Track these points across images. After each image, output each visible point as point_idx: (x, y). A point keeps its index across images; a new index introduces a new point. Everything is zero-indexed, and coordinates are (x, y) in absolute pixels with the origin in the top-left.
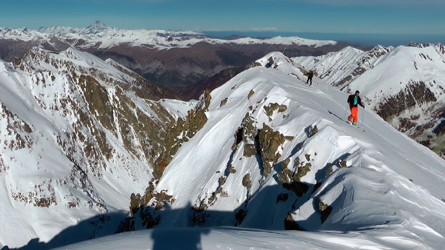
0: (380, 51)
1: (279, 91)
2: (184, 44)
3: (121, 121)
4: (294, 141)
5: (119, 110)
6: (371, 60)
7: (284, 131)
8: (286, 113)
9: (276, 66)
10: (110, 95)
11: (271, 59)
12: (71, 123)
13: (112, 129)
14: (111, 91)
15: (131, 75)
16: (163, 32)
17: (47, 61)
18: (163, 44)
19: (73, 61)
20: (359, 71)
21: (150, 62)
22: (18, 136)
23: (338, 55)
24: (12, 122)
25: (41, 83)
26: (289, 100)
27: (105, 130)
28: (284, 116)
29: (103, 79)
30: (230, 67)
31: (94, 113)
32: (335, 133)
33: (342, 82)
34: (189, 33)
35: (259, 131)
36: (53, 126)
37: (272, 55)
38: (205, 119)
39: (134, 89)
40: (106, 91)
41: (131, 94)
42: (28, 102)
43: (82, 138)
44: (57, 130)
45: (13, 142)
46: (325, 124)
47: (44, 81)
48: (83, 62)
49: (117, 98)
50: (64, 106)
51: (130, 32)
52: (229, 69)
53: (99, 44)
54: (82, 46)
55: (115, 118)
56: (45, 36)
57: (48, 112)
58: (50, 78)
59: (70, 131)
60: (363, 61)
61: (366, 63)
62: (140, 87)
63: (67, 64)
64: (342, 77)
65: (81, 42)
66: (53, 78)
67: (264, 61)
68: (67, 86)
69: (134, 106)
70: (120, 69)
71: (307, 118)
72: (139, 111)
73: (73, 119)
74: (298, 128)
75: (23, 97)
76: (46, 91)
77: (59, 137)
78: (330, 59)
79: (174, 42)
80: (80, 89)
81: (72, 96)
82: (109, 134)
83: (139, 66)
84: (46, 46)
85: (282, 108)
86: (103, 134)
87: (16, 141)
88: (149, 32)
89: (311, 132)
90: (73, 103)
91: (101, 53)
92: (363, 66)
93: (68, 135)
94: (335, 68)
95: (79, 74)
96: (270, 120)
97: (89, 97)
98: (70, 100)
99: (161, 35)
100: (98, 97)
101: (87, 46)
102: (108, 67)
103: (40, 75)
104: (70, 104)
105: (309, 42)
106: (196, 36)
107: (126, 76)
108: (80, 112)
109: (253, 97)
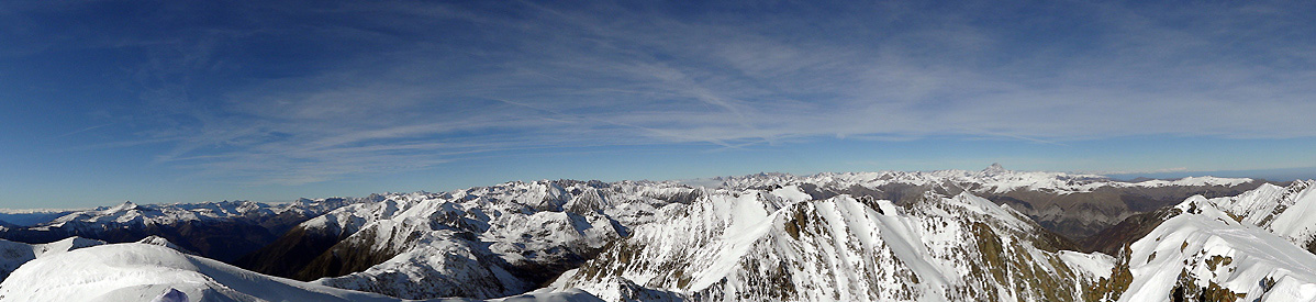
0: (1300, 186)
1: (1218, 240)
2: (1085, 189)
3: (1016, 276)
4: (1247, 298)
5: (1015, 262)
6: (1292, 196)
7: (1234, 287)
8: (1231, 266)
9: (1200, 212)
10: (1004, 245)
11: (1192, 204)
12: (962, 276)
13: (1005, 284)
14: (1006, 240)
15: (1028, 223)
16: (1063, 175)
17: (939, 207)
18: (1063, 188)
19: (967, 206)
20: (1280, 210)
21: (1048, 208)
22: (904, 286)
23: (1256, 193)
24: (899, 269)
25: (931, 229)
26: (1233, 251)
27: (998, 285)
28: (1230, 270)
29: (998, 227)
30: (1137, 213)
31: (986, 264)
32: (1296, 283)
33: (1263, 223)
34: (1092, 176)
35: (1204, 289)
36: (942, 278)
37: (1194, 199)
38: (1131, 278)
39: (1031, 239)
40: (1000, 240)
41: (1027, 245)
42: (917, 250)
43: (973, 293)
44: (946, 283)
45: (898, 291)
46: (1282, 274)
47: (934, 227)
48: (977, 207)
49: (1011, 248)
50: (955, 255)
51: (1029, 175)
52: (1137, 216)
53: (994, 188)
54: (977, 191)
55: (1010, 272)
56: (938, 180)
57: (938, 261)
58: (941, 223)
59: (959, 285)
60: (1284, 198)
61: (1287, 199)
62: (1037, 236)
63: (960, 209)
64: (1262, 218)
65: (976, 185)
66: (945, 224)
67: (1185, 206)
68: (960, 233)
69: (1031, 259)
70: (1017, 215)
71: (1259, 271)
72: (1035, 265)
73: (965, 270)
74: (1251, 283)
75: (913, 244)
76: (936, 239)
77: (948, 290)
78: (1247, 198)
79: (1075, 187)
80: (973, 237)
81: (964, 245)
82: (1001, 290)
83: (1036, 213)
84: (939, 190)
85: (1227, 261)
86: (996, 290)
87: (901, 291)
88: (1048, 175)
89: (1268, 285)
90: (965, 253)
91: (996, 198)
92: (1284, 203)
93: (957, 289)
94: (1254, 207)
95: (972, 220)
96: (1214, 275)
97: (982, 246)
98: (962, 249)
99: (1062, 178)
100: (992, 247)
101: (982, 190)
102: (1003, 214)
103: (930, 220)
104: (961, 253)
105: (1223, 182)
106: (1099, 180)
107: (1022, 224)
108: (972, 263)
109: (1186, 250)
